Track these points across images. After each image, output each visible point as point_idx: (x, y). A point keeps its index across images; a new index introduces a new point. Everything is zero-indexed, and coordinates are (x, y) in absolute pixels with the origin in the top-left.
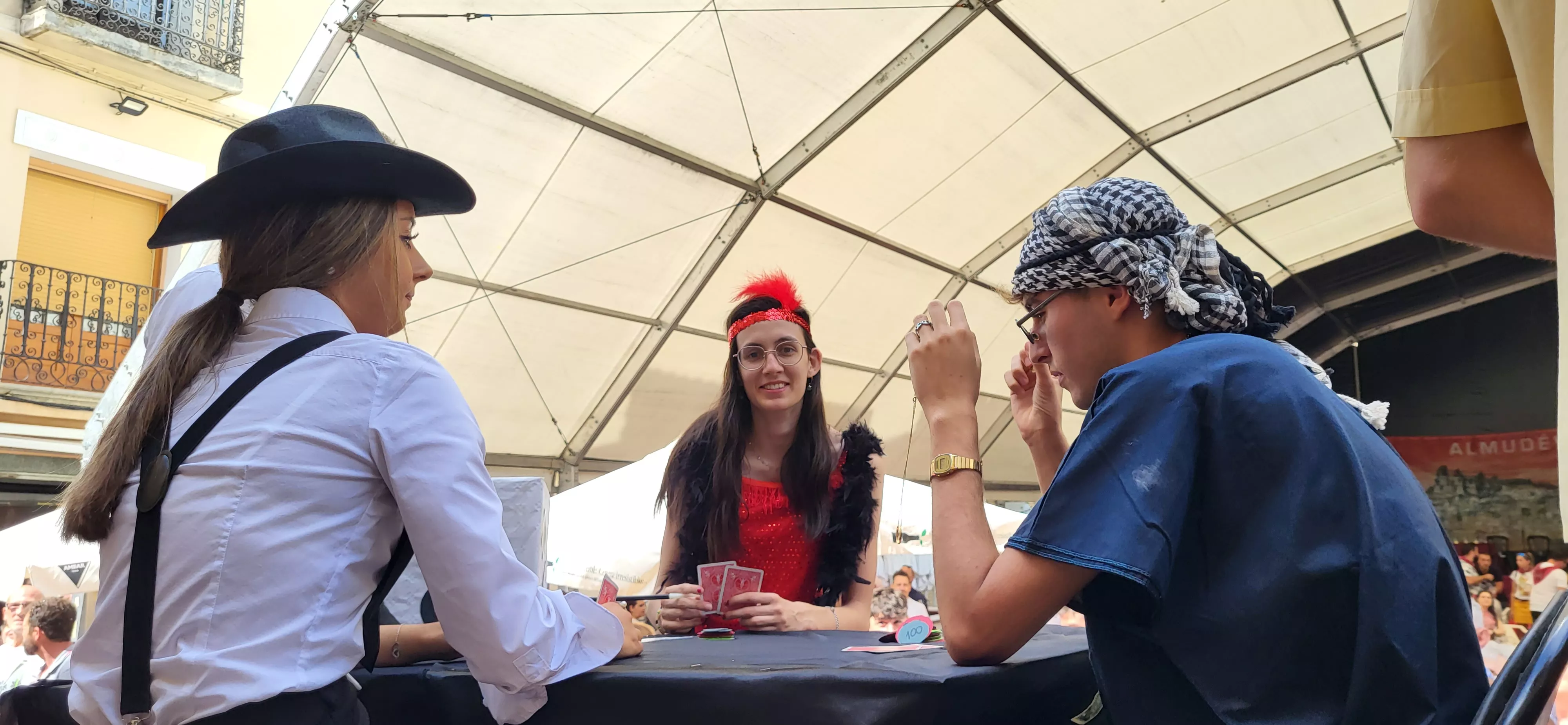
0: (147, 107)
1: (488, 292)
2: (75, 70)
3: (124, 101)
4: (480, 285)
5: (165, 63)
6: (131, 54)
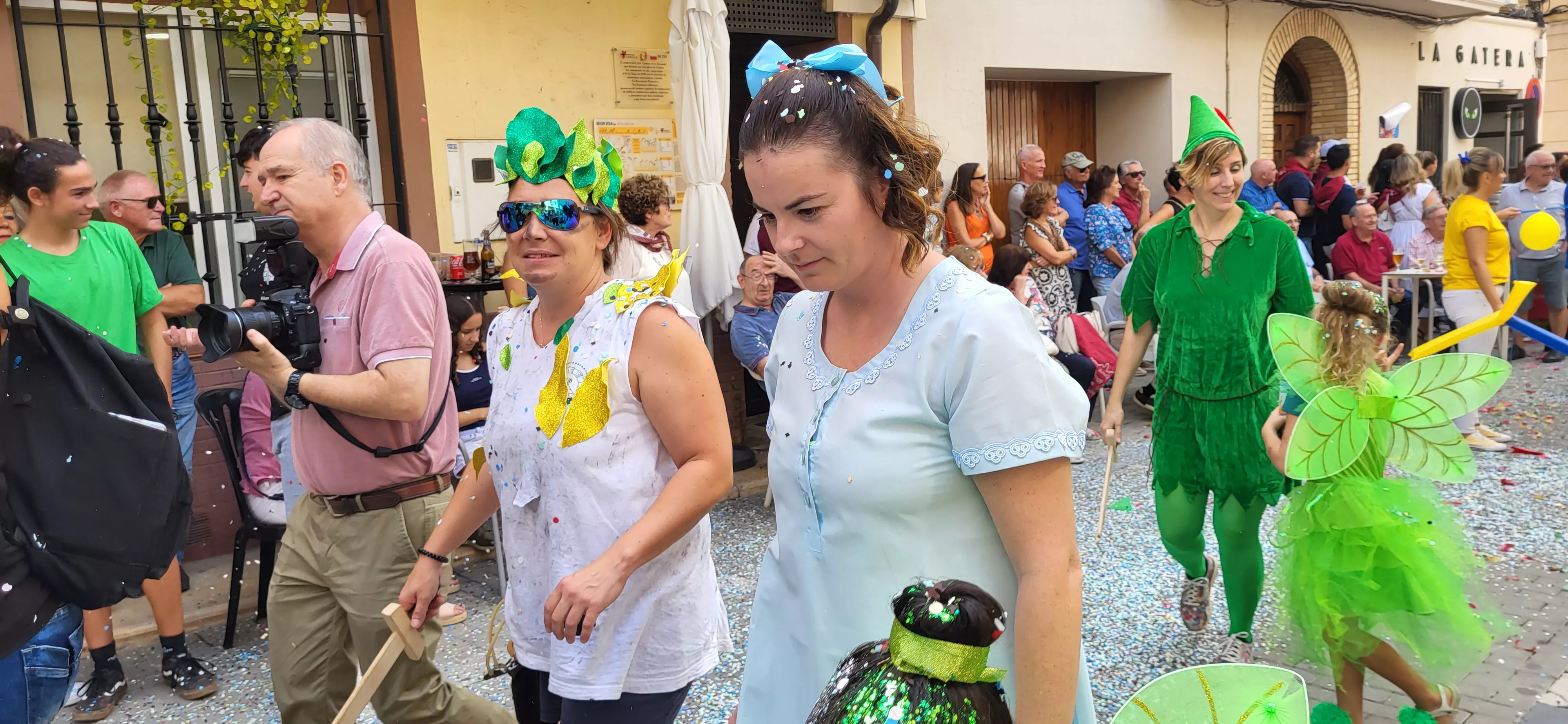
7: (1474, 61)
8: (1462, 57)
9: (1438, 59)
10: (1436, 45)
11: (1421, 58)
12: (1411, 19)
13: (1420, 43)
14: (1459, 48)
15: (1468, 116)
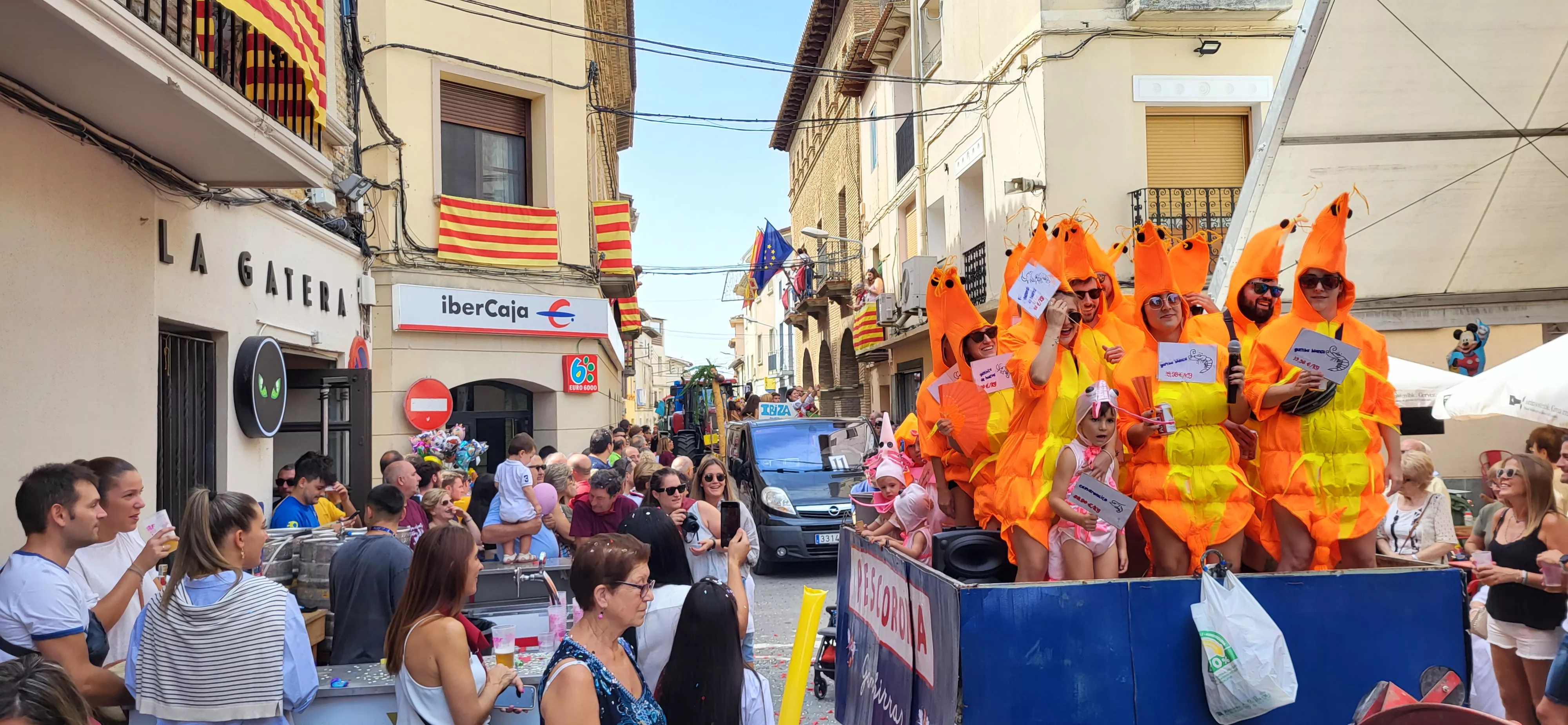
0: (1220, 44)
1: (1531, 139)
2: (1166, 33)
3: (1203, 45)
4: (1520, 134)
5: (1228, 5)
6: (1202, 8)
7: (271, 289)
8: (249, 276)
9: (203, 271)
10: (198, 237)
11: (164, 258)
12: (139, 162)
13: (161, 223)
14: (244, 257)
15: (264, 393)
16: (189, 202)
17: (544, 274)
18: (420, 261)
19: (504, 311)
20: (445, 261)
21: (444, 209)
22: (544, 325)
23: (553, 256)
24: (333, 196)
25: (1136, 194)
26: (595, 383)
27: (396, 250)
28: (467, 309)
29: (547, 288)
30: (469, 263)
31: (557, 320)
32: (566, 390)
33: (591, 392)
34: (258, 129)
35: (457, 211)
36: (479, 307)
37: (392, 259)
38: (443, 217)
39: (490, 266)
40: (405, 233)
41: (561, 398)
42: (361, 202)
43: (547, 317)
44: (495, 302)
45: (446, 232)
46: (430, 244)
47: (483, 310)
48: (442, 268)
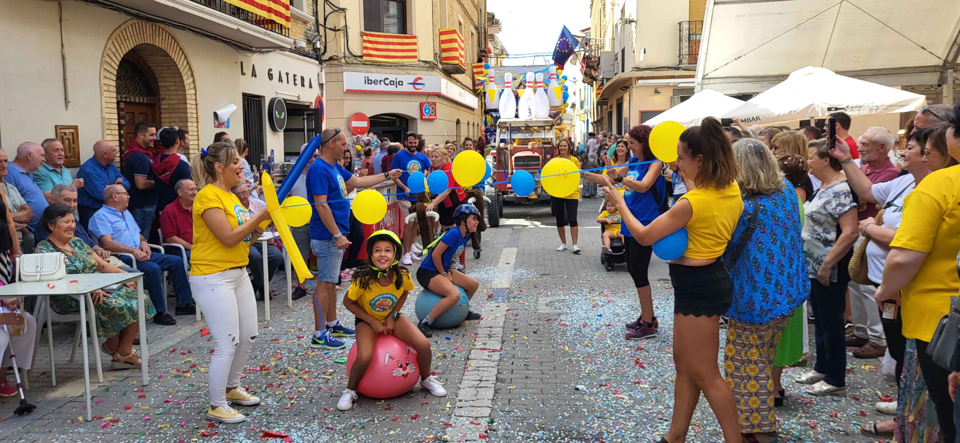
7: (280, 81)
8: (272, 76)
9: (256, 76)
10: (253, 65)
11: (243, 74)
12: (234, 44)
13: (242, 63)
14: (270, 70)
15: (278, 116)
16: (250, 54)
17: (412, 66)
18: (355, 61)
19: (392, 83)
20: (366, 61)
21: (365, 38)
22: (411, 89)
23: (415, 57)
24: (305, 43)
25: (680, 24)
26: (435, 115)
27: (345, 57)
28: (375, 82)
29: (412, 72)
30: (377, 62)
31: (417, 86)
32: (421, 118)
33: (432, 120)
34: (265, 35)
35: (371, 39)
36: (381, 81)
37: (343, 61)
38: (365, 41)
39: (387, 62)
40: (348, 49)
41: (419, 122)
42: (318, 43)
43: (412, 86)
44: (387, 79)
45: (366, 48)
46: (359, 54)
47: (382, 83)
48: (365, 64)
